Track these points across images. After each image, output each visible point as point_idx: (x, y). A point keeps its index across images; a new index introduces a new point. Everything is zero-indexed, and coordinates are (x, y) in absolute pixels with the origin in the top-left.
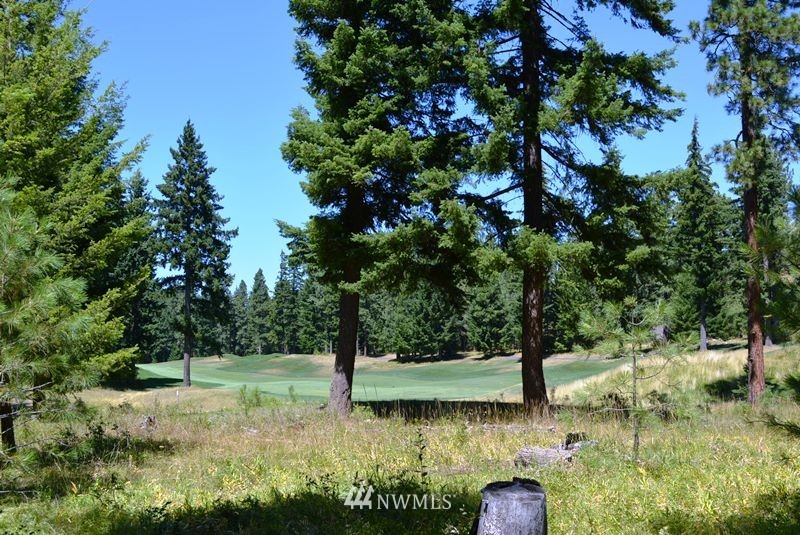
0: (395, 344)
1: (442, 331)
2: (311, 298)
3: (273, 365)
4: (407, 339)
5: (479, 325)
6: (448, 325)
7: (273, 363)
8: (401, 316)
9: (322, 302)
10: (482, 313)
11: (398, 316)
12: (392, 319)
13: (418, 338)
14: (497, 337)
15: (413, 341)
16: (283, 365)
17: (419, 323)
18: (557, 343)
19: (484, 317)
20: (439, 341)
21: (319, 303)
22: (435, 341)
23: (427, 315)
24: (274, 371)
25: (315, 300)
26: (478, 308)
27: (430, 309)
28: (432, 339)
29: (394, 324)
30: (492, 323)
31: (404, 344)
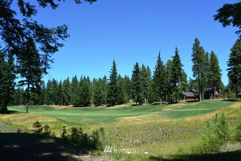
0: (74, 102)
1: (87, 100)
2: (49, 91)
3: (40, 108)
4: (77, 101)
5: (96, 98)
6: (88, 98)
7: (40, 107)
8: (76, 96)
9: (52, 92)
10: (97, 95)
11: (75, 96)
12: (73, 96)
13: (81, 101)
14: (100, 101)
15: (79, 102)
16: (43, 107)
17: (81, 97)
18: (115, 102)
19: (97, 96)
20: (86, 102)
21: (51, 93)
22: (85, 102)
23: (83, 96)
24: (41, 109)
25: (50, 92)
26: (96, 94)
27: (84, 94)
28: (84, 102)
29: (74, 98)
30: (99, 98)
31: (77, 103)
